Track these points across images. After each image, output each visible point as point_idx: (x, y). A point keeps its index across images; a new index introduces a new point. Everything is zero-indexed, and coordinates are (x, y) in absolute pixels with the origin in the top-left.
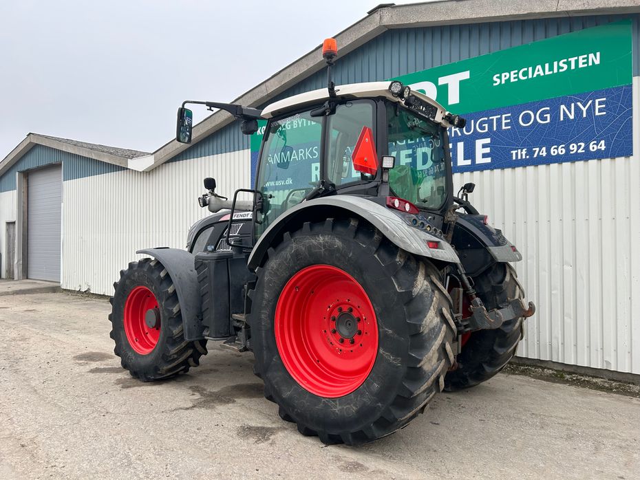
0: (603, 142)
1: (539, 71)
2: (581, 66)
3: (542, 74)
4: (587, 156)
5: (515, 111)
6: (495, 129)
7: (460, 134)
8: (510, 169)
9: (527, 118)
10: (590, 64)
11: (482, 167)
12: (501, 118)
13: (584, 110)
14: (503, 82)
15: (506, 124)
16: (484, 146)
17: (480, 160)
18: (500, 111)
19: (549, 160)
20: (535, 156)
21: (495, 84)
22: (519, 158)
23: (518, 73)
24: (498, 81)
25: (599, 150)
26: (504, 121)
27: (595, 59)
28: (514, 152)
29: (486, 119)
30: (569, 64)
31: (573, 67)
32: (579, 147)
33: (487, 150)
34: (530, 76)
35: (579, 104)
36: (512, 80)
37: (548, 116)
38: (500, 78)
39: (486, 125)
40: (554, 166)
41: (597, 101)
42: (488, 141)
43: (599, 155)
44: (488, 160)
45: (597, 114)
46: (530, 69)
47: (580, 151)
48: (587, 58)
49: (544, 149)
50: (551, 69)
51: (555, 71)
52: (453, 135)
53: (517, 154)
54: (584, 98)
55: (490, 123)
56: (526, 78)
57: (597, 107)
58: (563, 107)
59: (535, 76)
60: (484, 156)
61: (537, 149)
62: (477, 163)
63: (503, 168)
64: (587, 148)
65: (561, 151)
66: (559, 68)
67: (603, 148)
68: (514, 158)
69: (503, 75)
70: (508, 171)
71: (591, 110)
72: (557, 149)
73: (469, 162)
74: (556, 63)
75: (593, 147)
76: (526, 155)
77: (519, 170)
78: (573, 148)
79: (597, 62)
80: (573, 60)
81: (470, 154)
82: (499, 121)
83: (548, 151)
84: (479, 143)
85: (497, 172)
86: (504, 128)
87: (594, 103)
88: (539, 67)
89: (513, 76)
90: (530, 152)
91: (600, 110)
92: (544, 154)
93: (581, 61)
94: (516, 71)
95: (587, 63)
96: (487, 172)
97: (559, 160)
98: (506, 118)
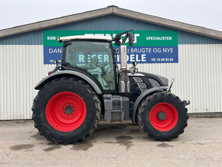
0: (172, 59)
1: (158, 38)
2: (168, 39)
3: (159, 39)
4: (169, 62)
5: (152, 48)
6: (147, 52)
7: (137, 52)
8: (151, 64)
9: (155, 50)
10: (170, 39)
11: (143, 62)
12: (149, 49)
13: (169, 50)
14: (149, 39)
15: (150, 51)
16: (144, 56)
17: (143, 60)
18: (148, 47)
19: (161, 62)
20: (158, 61)
21: (147, 39)
22: (154, 61)
23: (153, 38)
24: (148, 39)
25: (172, 61)
26: (149, 50)
27: (170, 38)
28: (152, 59)
29: (144, 49)
30: (165, 38)
31: (166, 39)
32: (167, 59)
33: (145, 58)
34: (156, 39)
35: (167, 49)
36: (151, 39)
37: (160, 50)
38: (148, 38)
39: (145, 51)
40: (162, 64)
41: (171, 49)
42: (145, 55)
43: (172, 62)
44: (145, 60)
45: (171, 52)
46: (156, 37)
47: (168, 60)
48: (169, 38)
49: (160, 59)
50: (161, 38)
51: (162, 39)
52: (135, 52)
53: (153, 60)
54: (168, 47)
55: (146, 50)
56: (155, 39)
57: (171, 50)
58: (164, 49)
59: (157, 39)
60: (144, 59)
61: (158, 59)
62: (142, 61)
63: (149, 63)
64: (169, 60)
65: (164, 60)
66: (163, 39)
67: (173, 60)
68: (152, 61)
69: (149, 37)
70: (150, 64)
71: (170, 50)
72: (163, 59)
73: (139, 61)
74: (162, 37)
75: (170, 60)
76: (155, 60)
77: (153, 64)
78: (166, 59)
79: (171, 39)
80: (166, 37)
81: (140, 58)
82: (148, 50)
83: (161, 59)
84: (143, 55)
85: (148, 64)
86: (149, 52)
87: (170, 49)
88: (158, 37)
89: (151, 38)
90: (156, 60)
91: (172, 51)
92: (160, 60)
93: (168, 38)
94: (152, 37)
95: (169, 39)
96: (145, 64)
97: (163, 62)
98: (150, 49)
